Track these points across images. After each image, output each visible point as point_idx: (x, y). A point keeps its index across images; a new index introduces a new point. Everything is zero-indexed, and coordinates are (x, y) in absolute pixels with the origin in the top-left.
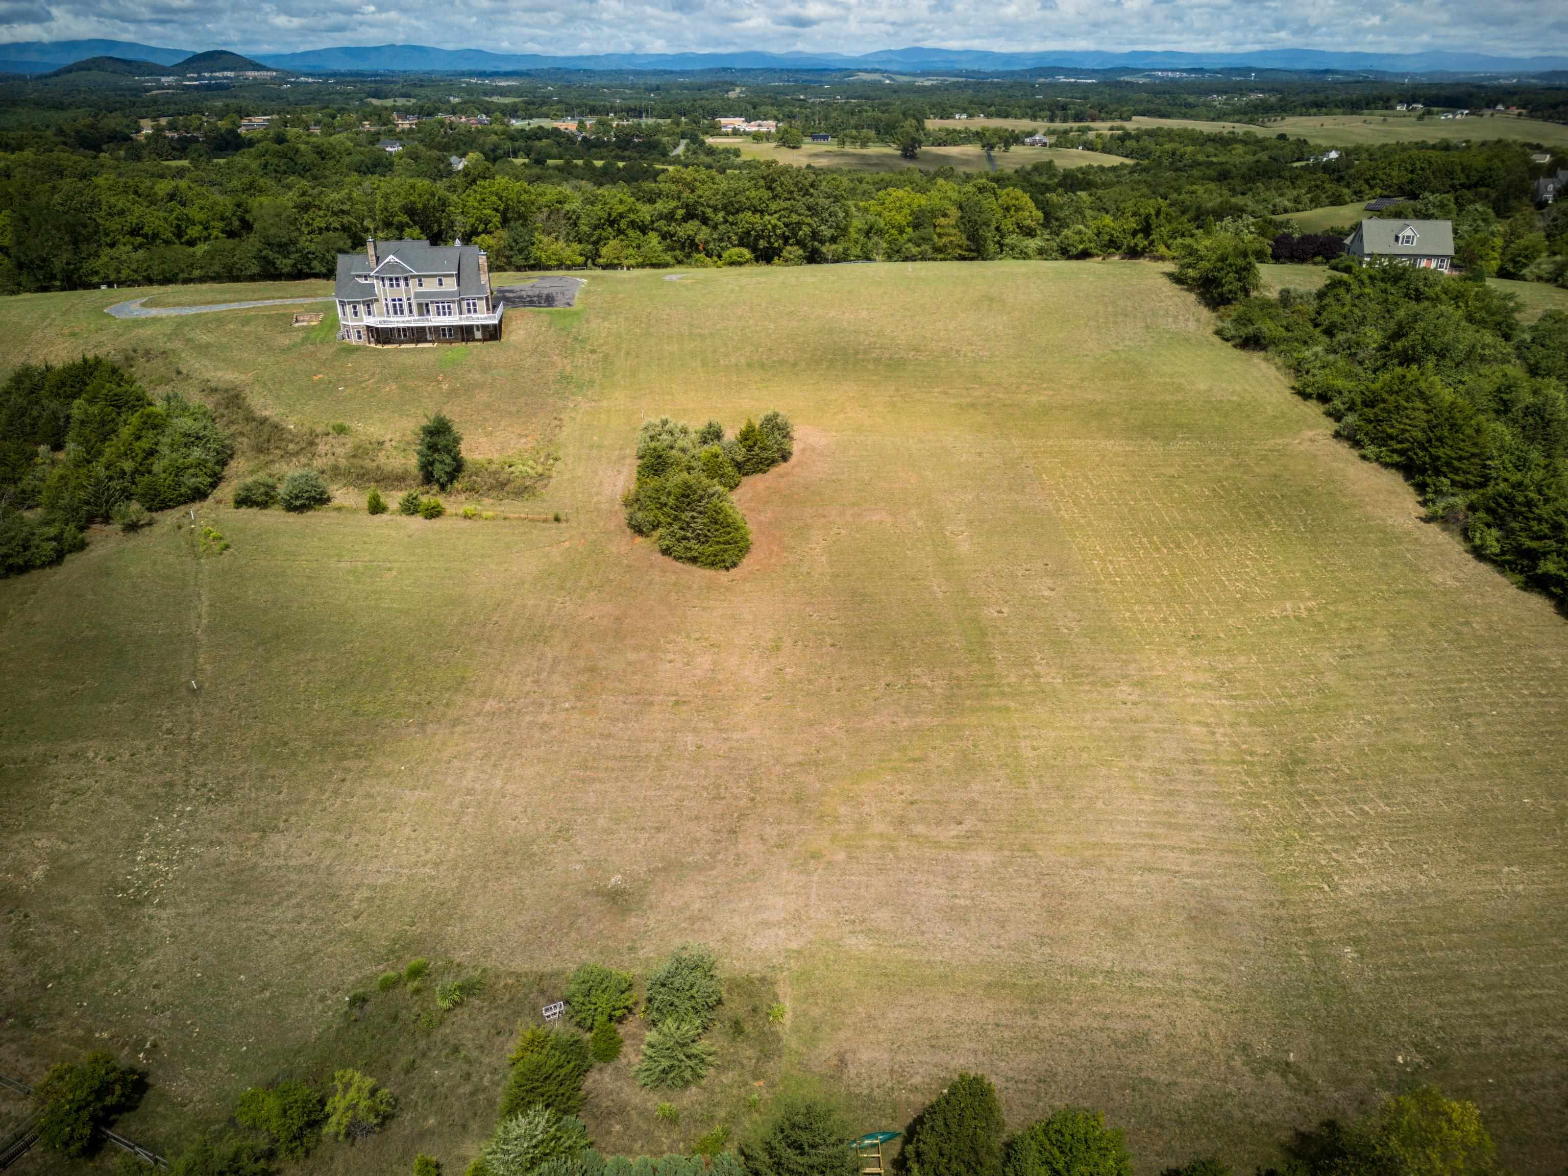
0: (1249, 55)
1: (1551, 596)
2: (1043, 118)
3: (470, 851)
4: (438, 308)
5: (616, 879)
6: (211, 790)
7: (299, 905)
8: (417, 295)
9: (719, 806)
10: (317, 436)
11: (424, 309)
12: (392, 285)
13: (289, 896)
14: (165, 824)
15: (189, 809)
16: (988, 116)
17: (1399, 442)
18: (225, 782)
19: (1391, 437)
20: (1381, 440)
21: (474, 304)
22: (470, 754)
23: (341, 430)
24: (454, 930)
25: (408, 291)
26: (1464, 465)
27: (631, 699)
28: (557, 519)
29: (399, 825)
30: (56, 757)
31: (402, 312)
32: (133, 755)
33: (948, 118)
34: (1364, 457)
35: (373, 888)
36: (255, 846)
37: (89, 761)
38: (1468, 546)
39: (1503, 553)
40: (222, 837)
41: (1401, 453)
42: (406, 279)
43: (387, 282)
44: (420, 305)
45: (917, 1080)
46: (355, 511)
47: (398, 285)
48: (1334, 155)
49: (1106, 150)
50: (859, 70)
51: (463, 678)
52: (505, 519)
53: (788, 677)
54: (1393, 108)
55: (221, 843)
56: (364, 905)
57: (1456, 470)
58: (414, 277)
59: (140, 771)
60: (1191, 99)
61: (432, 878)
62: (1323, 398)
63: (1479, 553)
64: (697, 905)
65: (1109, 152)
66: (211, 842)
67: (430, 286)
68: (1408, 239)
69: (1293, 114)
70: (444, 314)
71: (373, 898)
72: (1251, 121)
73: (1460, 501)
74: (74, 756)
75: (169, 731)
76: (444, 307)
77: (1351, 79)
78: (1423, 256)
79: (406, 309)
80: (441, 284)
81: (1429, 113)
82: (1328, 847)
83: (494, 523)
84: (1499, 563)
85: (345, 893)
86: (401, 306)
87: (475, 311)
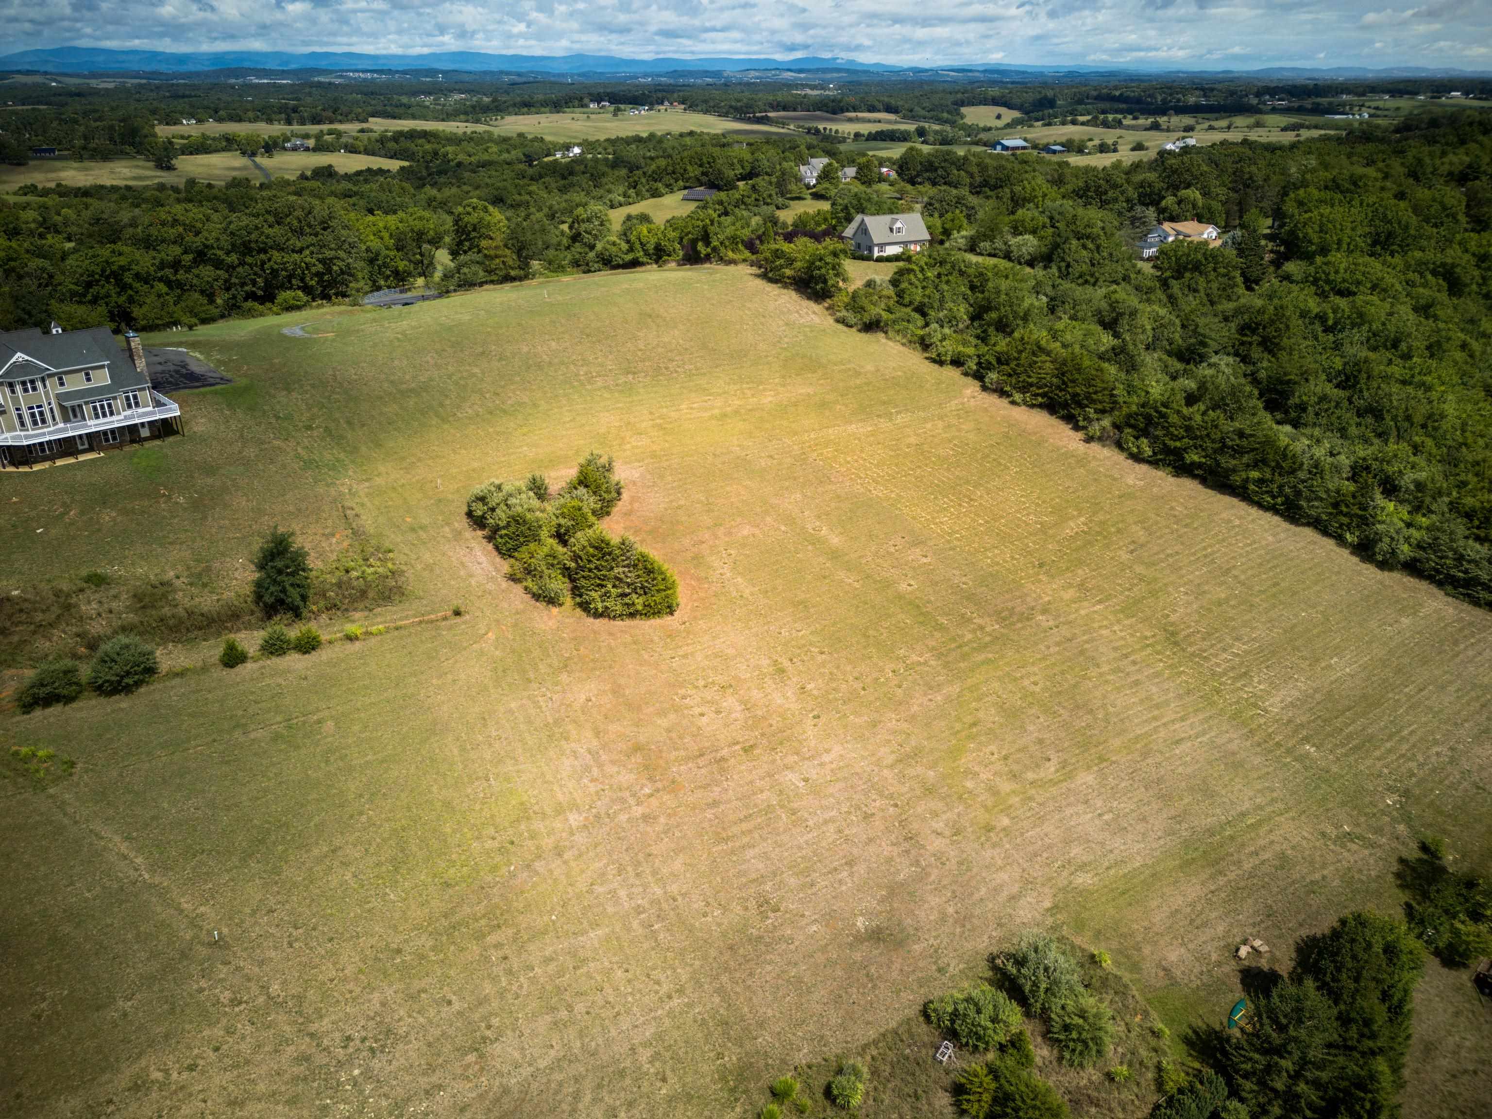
0: (421, 57)
1: (1195, 477)
2: (279, 121)
3: (697, 963)
4: (95, 408)
5: (861, 923)
6: (364, 1040)
7: (595, 1101)
8: (58, 396)
9: (878, 823)
10: (68, 596)
11: (71, 413)
12: (26, 390)
13: (577, 1096)
14: (345, 1101)
15: (356, 1072)
16: (220, 120)
17: (1039, 388)
18: (371, 1024)
19: (1031, 385)
20: (1024, 389)
21: (135, 397)
22: (603, 874)
23: (98, 581)
24: (765, 1039)
25: (47, 394)
26: (1099, 396)
27: (701, 762)
28: (457, 613)
29: (608, 973)
30: (110, 1102)
31: (44, 421)
32: (217, 1049)
33: (175, 124)
34: (1013, 403)
35: (647, 1044)
36: (482, 1069)
37: (162, 1086)
38: (1125, 454)
39: (1155, 454)
40: (434, 1079)
41: (1044, 395)
42: (43, 380)
43: (19, 388)
44: (63, 408)
45: (1214, 957)
46: (205, 669)
47: (34, 389)
48: (577, 150)
49: (368, 152)
50: (13, 72)
51: (522, 804)
52: (397, 629)
53: (815, 692)
54: (587, 106)
55: (440, 1087)
56: (658, 1064)
57: (1094, 401)
58: (51, 376)
59: (247, 1062)
60: (405, 100)
61: (690, 1005)
62: (957, 362)
63: (1137, 458)
64: (951, 910)
65: (373, 154)
66: (427, 1092)
67: (75, 383)
68: (899, 230)
69: (509, 114)
70: (104, 415)
71: (658, 1053)
72: (478, 121)
73: (1106, 422)
74: (135, 1088)
75: (235, 1002)
76: (102, 407)
77: (523, 79)
78: (911, 242)
79: (48, 416)
80: (89, 380)
81: (619, 110)
82: (1239, 685)
83: (388, 636)
84: (1153, 463)
85: (628, 1063)
86: (41, 413)
87: (137, 404)
